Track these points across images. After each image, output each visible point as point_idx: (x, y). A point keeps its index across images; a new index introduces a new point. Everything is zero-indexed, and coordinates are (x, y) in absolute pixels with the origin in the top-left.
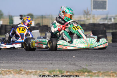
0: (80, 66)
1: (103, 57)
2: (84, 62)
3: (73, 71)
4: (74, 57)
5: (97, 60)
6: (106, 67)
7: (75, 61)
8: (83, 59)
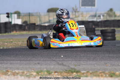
0: (69, 66)
1: (92, 56)
2: (73, 61)
3: (61, 71)
4: (62, 56)
5: (86, 59)
6: (95, 66)
7: (63, 61)
8: (71, 59)
